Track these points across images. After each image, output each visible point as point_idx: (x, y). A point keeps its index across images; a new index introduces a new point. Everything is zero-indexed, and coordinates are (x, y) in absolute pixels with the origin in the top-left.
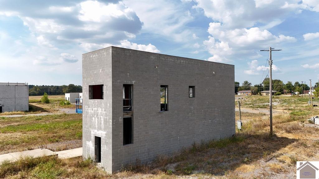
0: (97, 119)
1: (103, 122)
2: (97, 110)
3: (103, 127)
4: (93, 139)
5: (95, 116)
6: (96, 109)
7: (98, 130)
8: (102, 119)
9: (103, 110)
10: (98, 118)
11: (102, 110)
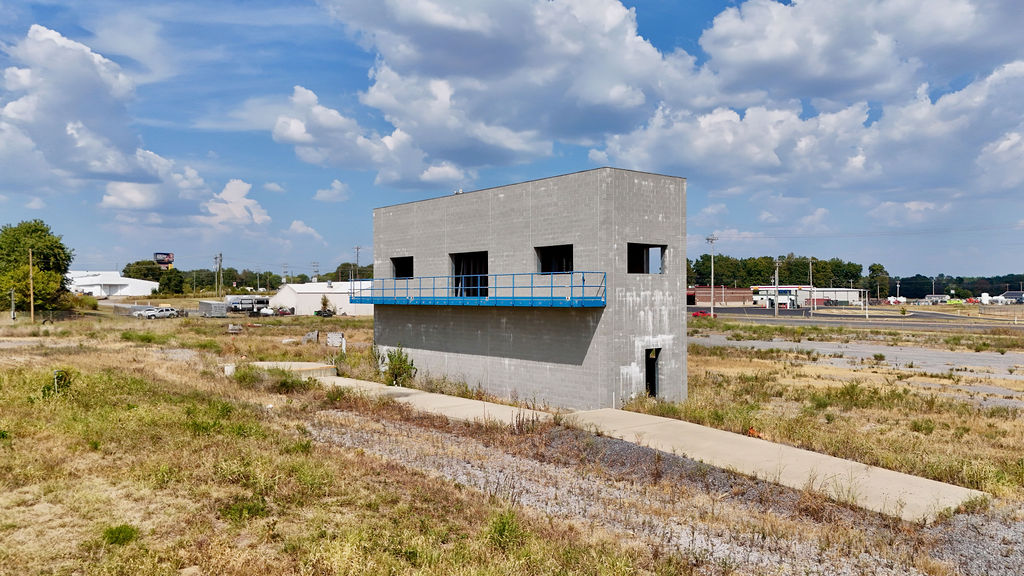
0: (650, 313)
1: (666, 318)
2: (652, 295)
3: (666, 327)
4: (640, 355)
5: (647, 308)
6: (649, 293)
7: (654, 336)
8: (665, 313)
9: (667, 294)
10: (654, 312)
11: (664, 295)
